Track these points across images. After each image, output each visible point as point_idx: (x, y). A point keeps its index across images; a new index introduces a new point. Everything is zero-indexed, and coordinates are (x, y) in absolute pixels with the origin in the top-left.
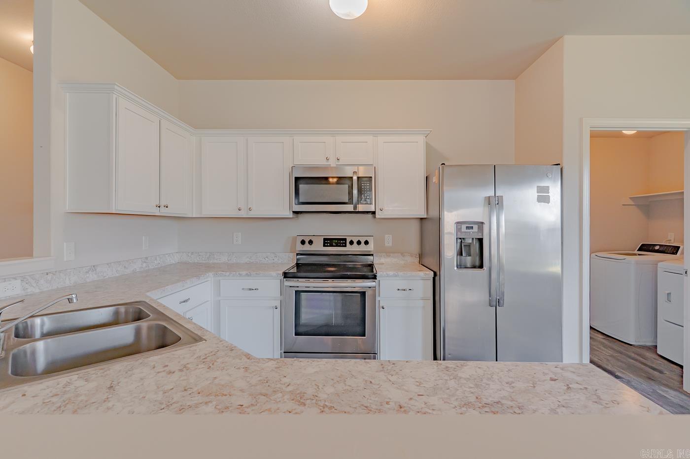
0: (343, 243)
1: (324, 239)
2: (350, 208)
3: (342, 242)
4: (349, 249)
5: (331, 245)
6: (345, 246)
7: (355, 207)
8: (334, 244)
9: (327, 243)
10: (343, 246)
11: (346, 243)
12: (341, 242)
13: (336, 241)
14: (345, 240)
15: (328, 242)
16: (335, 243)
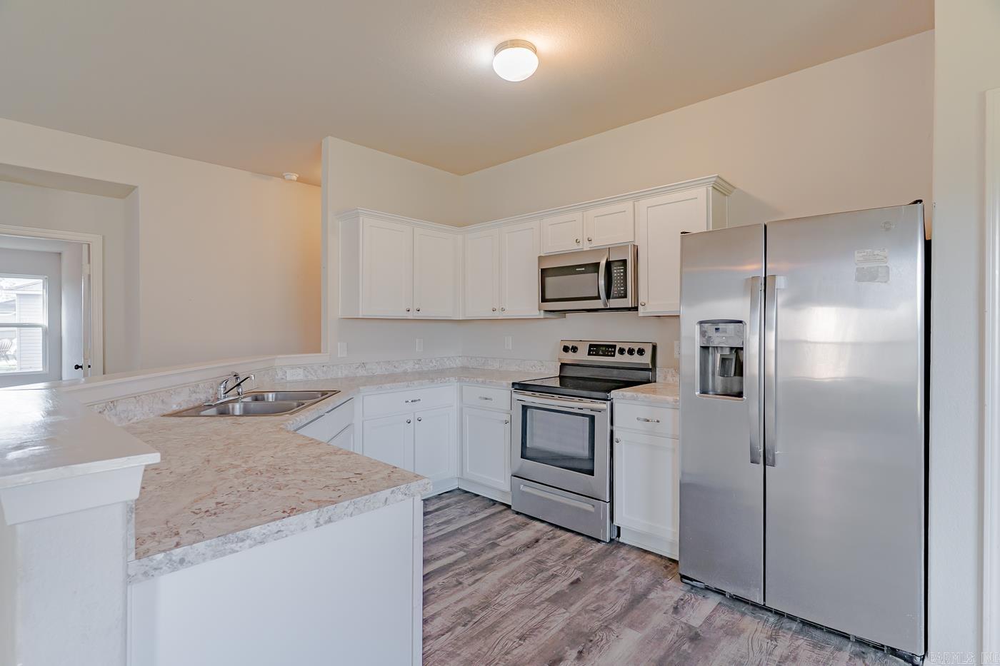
0: (611, 351)
1: (590, 345)
2: (598, 304)
3: (610, 349)
4: (618, 359)
5: (597, 354)
6: (614, 356)
7: (606, 305)
8: (601, 353)
9: (593, 351)
10: (611, 356)
11: (614, 352)
12: (608, 349)
13: (604, 349)
14: (614, 347)
15: (595, 349)
16: (602, 351)
